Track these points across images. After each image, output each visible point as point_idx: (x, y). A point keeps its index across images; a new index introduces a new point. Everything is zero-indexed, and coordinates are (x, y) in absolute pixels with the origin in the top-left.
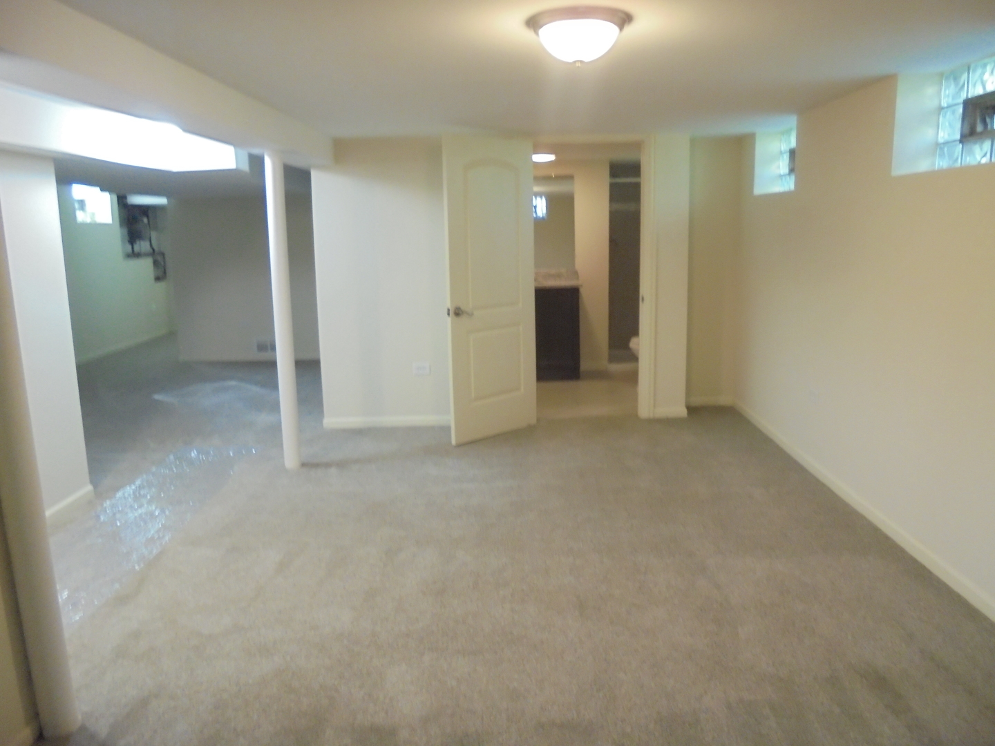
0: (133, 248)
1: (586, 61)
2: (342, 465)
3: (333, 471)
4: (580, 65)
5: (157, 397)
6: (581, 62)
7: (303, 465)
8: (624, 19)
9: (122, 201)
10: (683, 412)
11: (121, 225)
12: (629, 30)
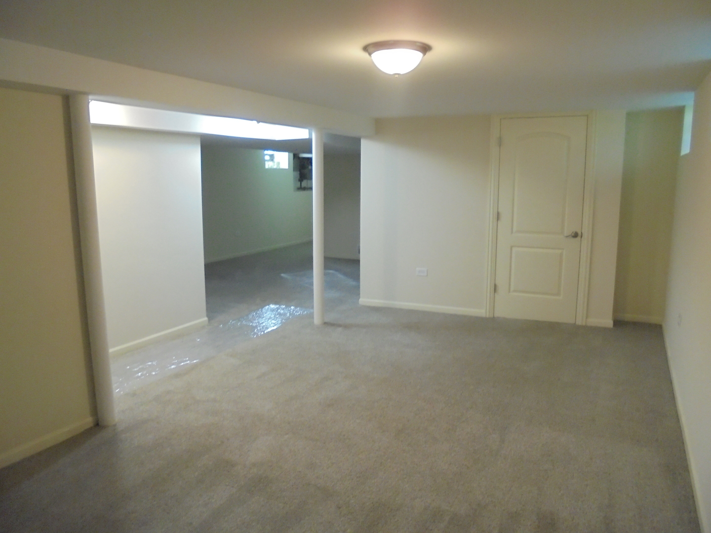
0: (301, 184)
1: (401, 73)
2: (346, 327)
3: (340, 329)
4: (397, 76)
5: (282, 275)
6: (398, 74)
7: (326, 324)
8: (425, 49)
9: (296, 156)
10: (609, 323)
11: (294, 170)
12: (429, 55)
